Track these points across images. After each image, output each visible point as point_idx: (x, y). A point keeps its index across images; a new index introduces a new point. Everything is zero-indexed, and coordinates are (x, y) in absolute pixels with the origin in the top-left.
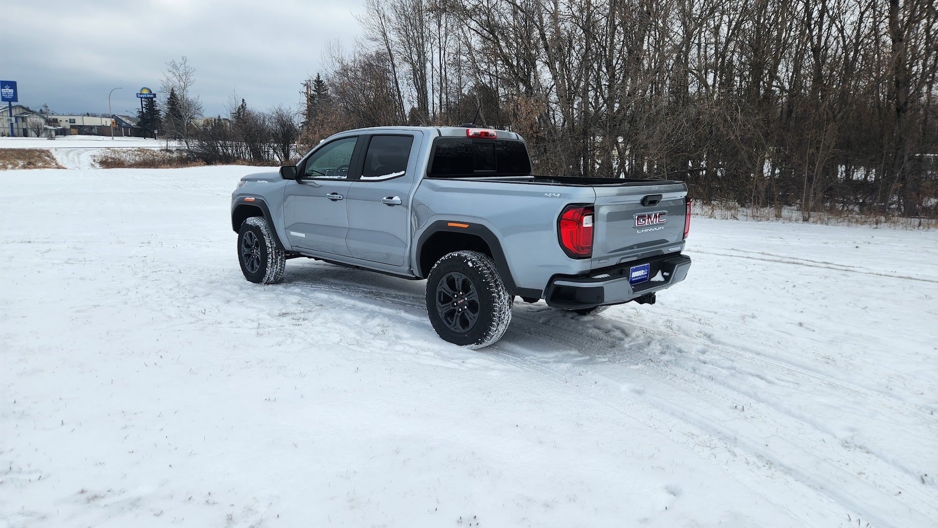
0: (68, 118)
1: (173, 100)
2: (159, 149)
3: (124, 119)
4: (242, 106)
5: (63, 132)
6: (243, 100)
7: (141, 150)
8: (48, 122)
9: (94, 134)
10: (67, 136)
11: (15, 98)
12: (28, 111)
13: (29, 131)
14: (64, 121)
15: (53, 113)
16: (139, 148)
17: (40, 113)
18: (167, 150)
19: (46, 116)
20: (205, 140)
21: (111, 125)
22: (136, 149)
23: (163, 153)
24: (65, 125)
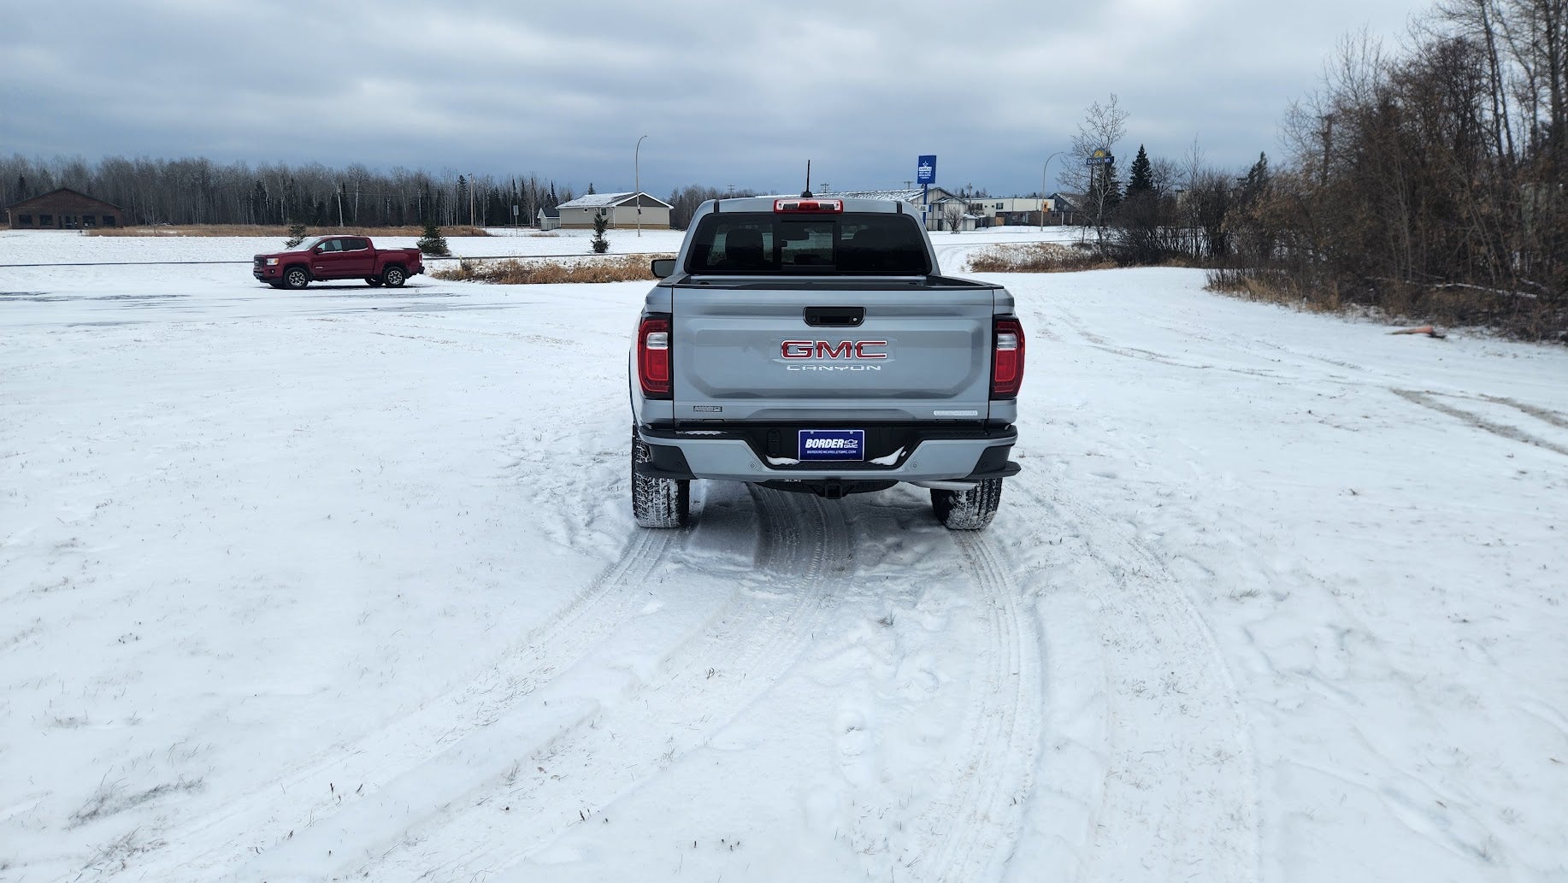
0: (994, 202)
1: (1141, 163)
2: (1070, 243)
3: (1067, 200)
5: (985, 223)
6: (1262, 155)
7: (1043, 246)
8: (970, 208)
9: (1025, 224)
10: (990, 228)
11: (932, 179)
12: (948, 196)
13: (945, 222)
14: (989, 206)
15: (978, 195)
16: (1042, 243)
17: (962, 197)
18: (1082, 245)
19: (968, 201)
20: (1127, 226)
21: (1049, 209)
22: (1036, 244)
23: (1076, 248)
24: (990, 212)
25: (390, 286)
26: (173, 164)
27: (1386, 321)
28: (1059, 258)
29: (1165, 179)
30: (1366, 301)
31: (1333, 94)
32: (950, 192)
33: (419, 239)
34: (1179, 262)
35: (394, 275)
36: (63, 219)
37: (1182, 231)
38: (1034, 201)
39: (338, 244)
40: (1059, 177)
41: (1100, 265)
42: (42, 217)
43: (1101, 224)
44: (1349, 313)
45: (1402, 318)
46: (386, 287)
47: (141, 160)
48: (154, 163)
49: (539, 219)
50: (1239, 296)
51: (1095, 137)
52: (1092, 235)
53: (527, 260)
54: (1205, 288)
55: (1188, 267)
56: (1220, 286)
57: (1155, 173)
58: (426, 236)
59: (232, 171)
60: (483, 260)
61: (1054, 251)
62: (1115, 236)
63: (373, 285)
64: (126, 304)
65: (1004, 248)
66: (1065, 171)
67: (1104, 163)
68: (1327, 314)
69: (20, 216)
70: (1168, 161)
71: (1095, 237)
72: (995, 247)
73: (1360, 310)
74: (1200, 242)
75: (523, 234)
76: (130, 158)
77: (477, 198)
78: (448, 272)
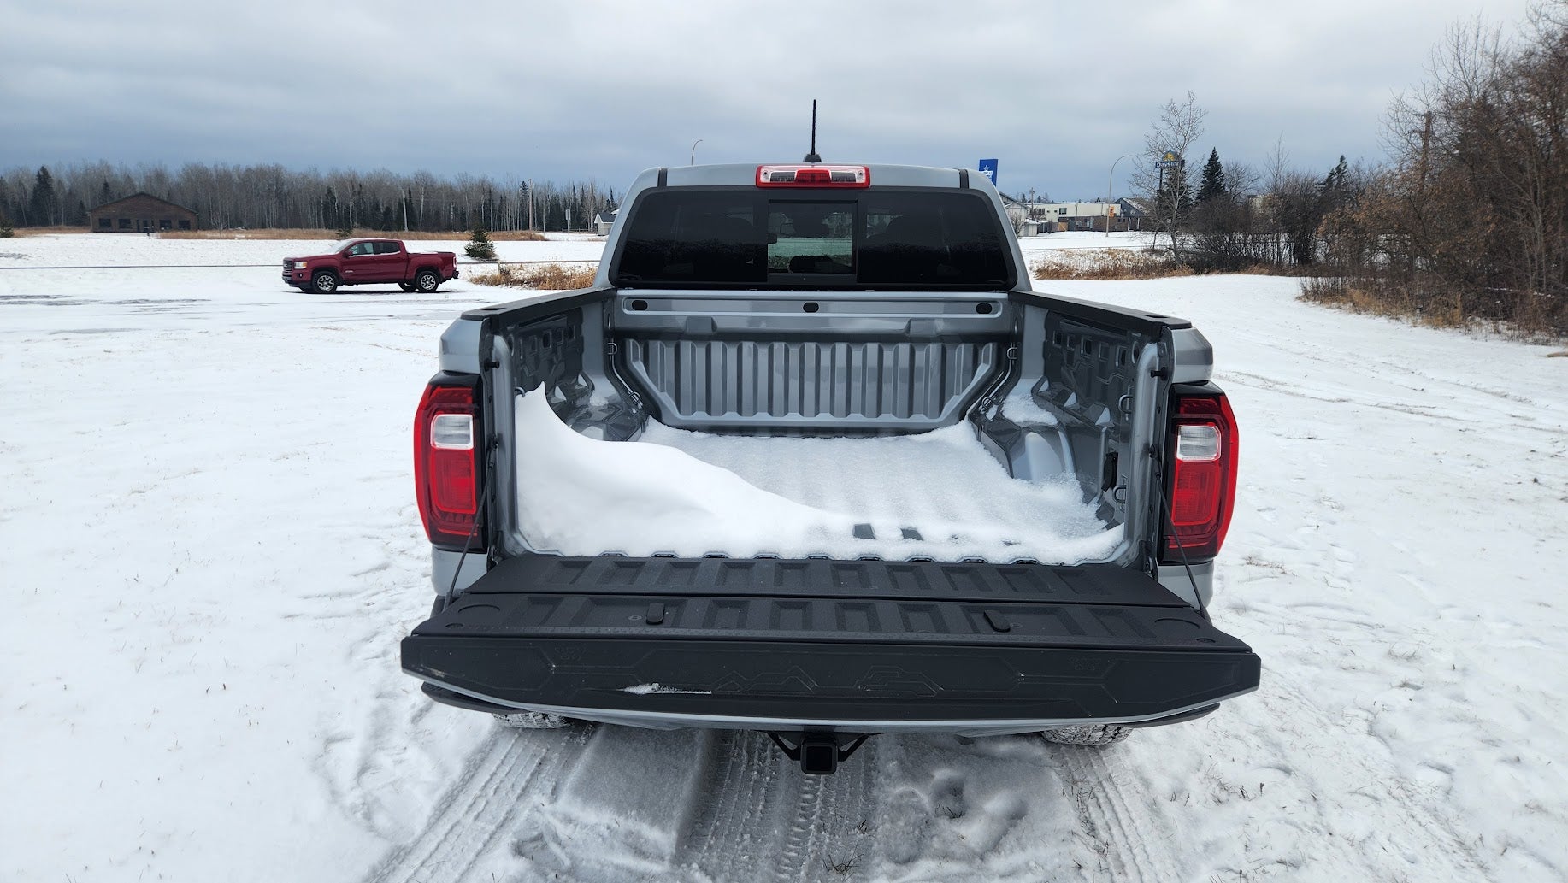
0: (1057, 207)
1: (1213, 166)
2: (1141, 249)
3: (1134, 205)
4: (1338, 169)
5: (1048, 228)
6: (1342, 158)
7: (1111, 252)
8: (1034, 214)
9: (1088, 230)
10: (1052, 234)
12: (1009, 201)
14: (1052, 211)
15: (1039, 200)
16: (1110, 249)
17: (1024, 202)
18: (1153, 251)
19: (1030, 206)
20: (1205, 232)
21: (1115, 214)
22: (1104, 250)
23: (1146, 254)
24: (1053, 217)
25: (423, 291)
26: (249, 170)
27: (1523, 338)
28: (1128, 264)
29: (1238, 184)
30: (1492, 314)
31: (1442, 87)
32: (1012, 197)
33: (467, 243)
34: (1262, 270)
35: (427, 281)
36: (141, 223)
37: (1262, 238)
38: (1098, 206)
39: (369, 248)
40: (1132, 179)
41: (1174, 272)
42: (121, 221)
43: (1173, 230)
44: (1475, 328)
45: (1539, 335)
46: (418, 292)
47: (220, 166)
48: (231, 169)
49: (596, 225)
50: (1339, 307)
51: (1171, 137)
52: (1164, 240)
53: (568, 265)
54: (1299, 298)
55: (1271, 275)
56: (1314, 295)
57: (1227, 177)
58: (474, 240)
59: (305, 176)
60: (523, 265)
61: (1123, 257)
62: (1190, 242)
63: (407, 290)
64: (137, 309)
65: (1070, 254)
66: (1138, 172)
67: (1174, 165)
68: (1449, 330)
69: (100, 219)
70: (1242, 165)
71: (1169, 241)
72: (1060, 253)
73: (1488, 325)
74: (1282, 246)
75: (579, 238)
76: (209, 164)
77: (537, 204)
78: (485, 277)
